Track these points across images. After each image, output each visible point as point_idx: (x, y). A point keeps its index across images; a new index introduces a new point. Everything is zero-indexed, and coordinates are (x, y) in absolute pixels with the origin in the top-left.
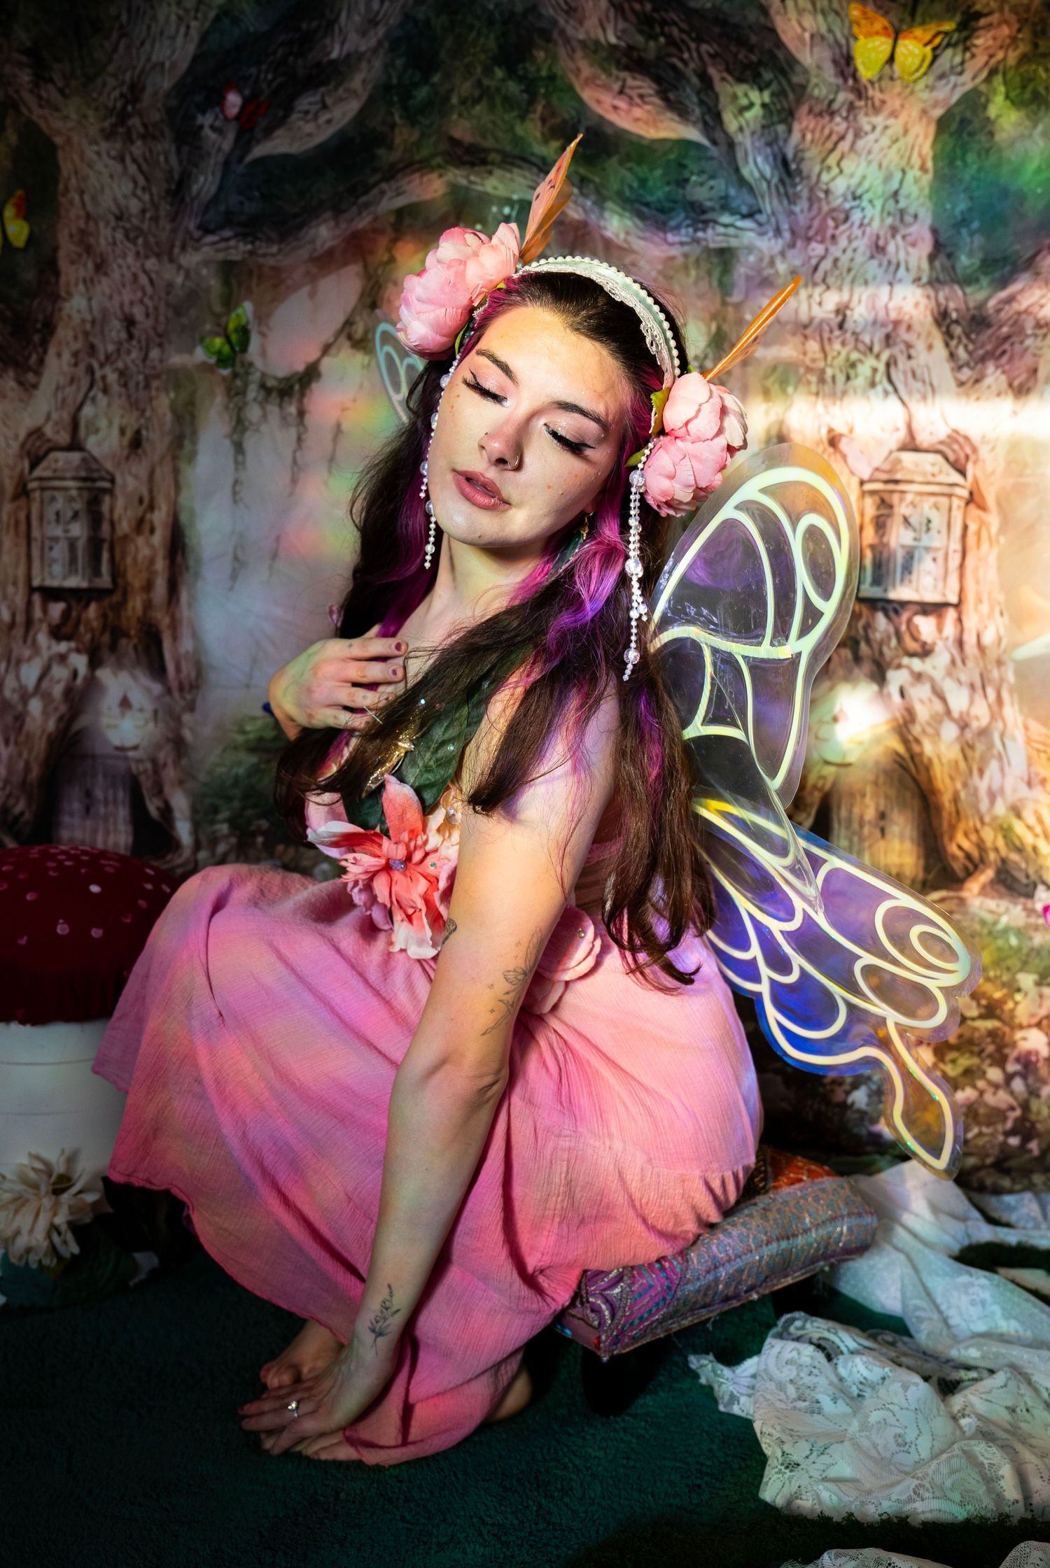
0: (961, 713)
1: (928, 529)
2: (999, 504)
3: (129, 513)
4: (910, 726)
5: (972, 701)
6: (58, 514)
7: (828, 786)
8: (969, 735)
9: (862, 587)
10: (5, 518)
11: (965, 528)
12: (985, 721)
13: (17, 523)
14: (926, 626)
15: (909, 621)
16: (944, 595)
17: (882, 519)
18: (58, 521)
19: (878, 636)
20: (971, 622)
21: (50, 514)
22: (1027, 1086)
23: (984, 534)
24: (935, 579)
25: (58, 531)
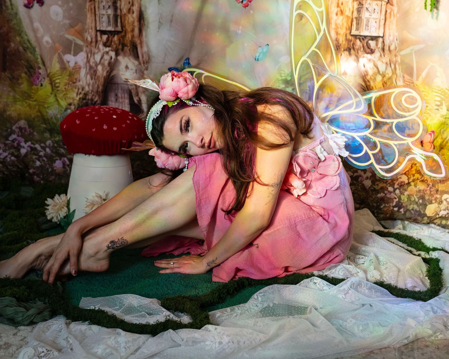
0: (383, 72)
1: (374, 12)
2: (397, 3)
3: (126, 7)
4: (366, 76)
5: (386, 68)
6: (104, 6)
7: (340, 96)
8: (385, 79)
9: (352, 31)
10: (87, 7)
11: (386, 11)
12: (390, 75)
13: (91, 9)
14: (372, 43)
15: (367, 43)
16: (379, 34)
17: (359, 9)
18: (104, 9)
19: (357, 47)
20: (387, 43)
21: (101, 7)
22: (400, 192)
23: (392, 13)
24: (376, 28)
25: (104, 12)
